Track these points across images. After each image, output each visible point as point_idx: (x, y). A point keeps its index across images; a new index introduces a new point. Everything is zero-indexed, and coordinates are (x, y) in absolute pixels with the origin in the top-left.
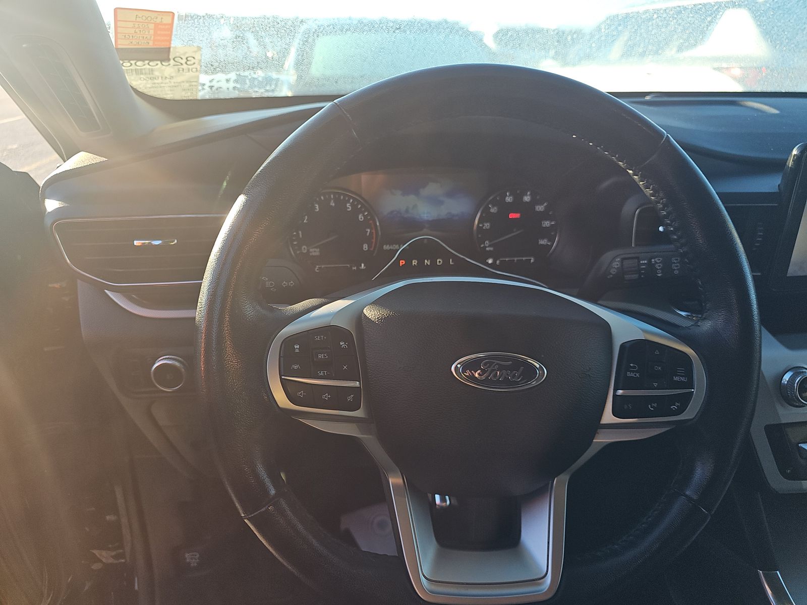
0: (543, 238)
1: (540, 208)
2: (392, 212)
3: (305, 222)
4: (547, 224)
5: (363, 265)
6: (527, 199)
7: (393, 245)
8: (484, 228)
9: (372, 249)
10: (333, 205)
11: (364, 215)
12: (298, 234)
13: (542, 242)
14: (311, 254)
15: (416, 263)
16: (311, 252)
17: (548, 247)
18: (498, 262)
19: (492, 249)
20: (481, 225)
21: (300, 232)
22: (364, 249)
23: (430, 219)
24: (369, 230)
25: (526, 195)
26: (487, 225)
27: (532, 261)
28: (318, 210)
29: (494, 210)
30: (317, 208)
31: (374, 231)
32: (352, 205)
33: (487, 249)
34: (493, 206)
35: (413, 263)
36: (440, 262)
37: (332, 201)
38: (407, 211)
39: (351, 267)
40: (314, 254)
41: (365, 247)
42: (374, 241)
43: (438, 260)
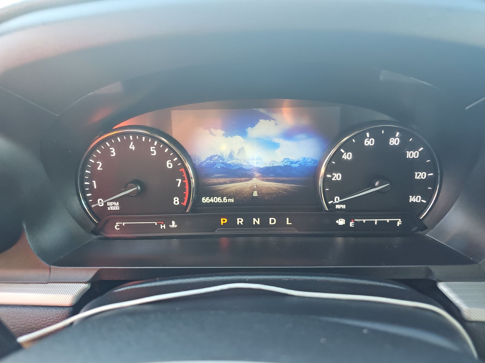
0: (414, 194)
1: (412, 155)
2: (211, 158)
3: (99, 169)
4: (421, 175)
5: (173, 222)
6: (394, 141)
7: (214, 197)
8: (333, 179)
9: (185, 204)
10: (133, 148)
11: (172, 162)
12: (92, 184)
13: (413, 199)
14: (109, 209)
15: (241, 222)
16: (109, 206)
17: (421, 207)
18: (351, 224)
19: (344, 207)
20: (329, 176)
21: (94, 182)
22: (175, 203)
23: (262, 166)
24: (180, 180)
25: (395, 137)
26: (337, 177)
27: (398, 224)
28: (114, 155)
29: (347, 156)
30: (113, 151)
31: (186, 181)
32: (157, 149)
33: (338, 207)
34: (347, 152)
35: (238, 222)
36: (273, 221)
37: (132, 143)
38: (231, 156)
39: (159, 225)
40: (112, 208)
41: (176, 201)
42: (187, 193)
43: (270, 219)
